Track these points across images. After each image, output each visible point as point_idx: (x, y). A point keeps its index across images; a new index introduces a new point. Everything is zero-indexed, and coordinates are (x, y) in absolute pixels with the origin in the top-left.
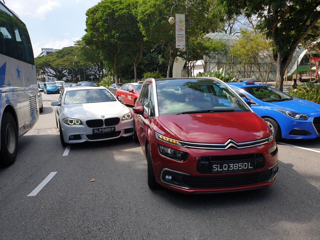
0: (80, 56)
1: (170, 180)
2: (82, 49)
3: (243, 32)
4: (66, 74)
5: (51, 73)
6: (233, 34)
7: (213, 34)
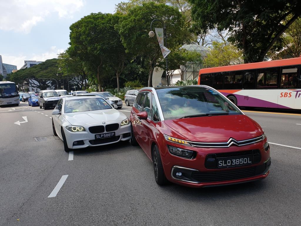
0: (63, 68)
1: (181, 176)
2: (66, 61)
3: (215, 44)
4: (50, 84)
5: (34, 84)
6: (205, 45)
7: (188, 46)
